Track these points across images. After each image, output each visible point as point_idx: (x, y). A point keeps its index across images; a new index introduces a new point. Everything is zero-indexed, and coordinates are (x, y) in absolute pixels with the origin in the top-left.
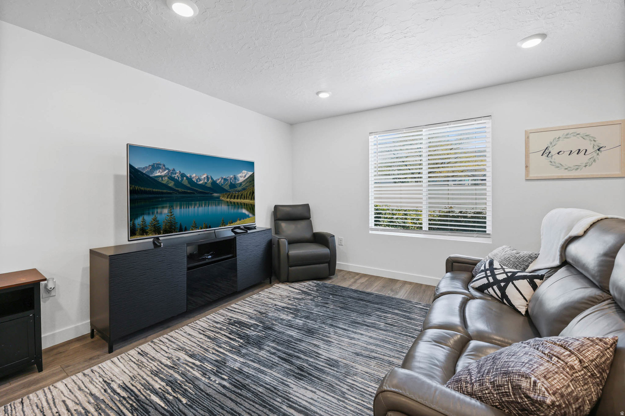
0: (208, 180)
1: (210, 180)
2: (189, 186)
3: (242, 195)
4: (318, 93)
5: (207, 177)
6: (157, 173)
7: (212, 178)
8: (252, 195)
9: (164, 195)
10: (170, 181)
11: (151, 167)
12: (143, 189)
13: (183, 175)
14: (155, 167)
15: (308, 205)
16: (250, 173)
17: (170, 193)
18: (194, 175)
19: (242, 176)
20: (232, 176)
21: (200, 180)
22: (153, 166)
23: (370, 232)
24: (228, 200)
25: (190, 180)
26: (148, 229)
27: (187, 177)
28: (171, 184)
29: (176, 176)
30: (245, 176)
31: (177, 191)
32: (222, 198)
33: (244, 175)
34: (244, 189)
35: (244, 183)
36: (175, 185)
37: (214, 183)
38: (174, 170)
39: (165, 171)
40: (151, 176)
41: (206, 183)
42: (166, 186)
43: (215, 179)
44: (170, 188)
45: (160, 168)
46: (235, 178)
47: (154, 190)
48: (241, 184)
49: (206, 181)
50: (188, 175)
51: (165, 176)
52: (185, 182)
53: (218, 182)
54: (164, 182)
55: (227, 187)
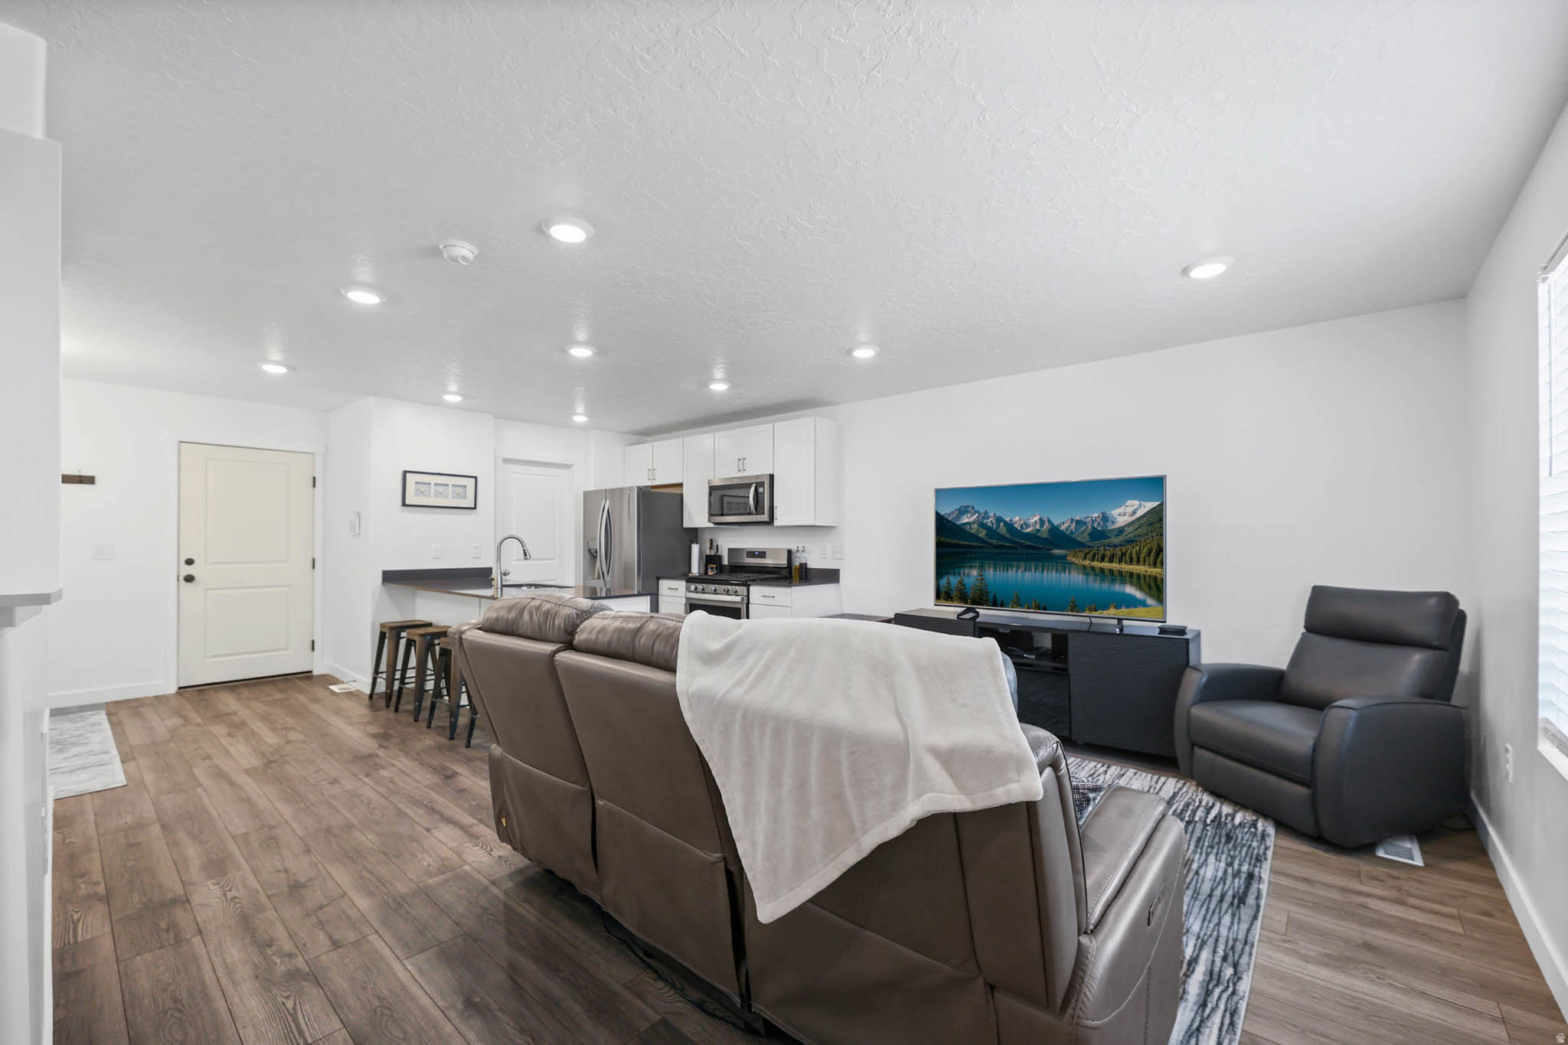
0: (1042, 525)
1: (1046, 525)
2: (1008, 535)
3: (1124, 554)
5: (1041, 520)
6: (965, 520)
7: (1049, 522)
8: (1157, 555)
9: (973, 550)
10: (981, 530)
11: (957, 512)
12: (948, 540)
13: (999, 520)
14: (963, 511)
16: (1150, 505)
17: (980, 547)
18: (1017, 518)
19: (1126, 513)
20: (1096, 515)
21: (1028, 526)
22: (960, 510)
24: (1087, 563)
25: (1010, 526)
26: (954, 593)
27: (1005, 522)
28: (982, 534)
29: (988, 522)
30: (1134, 513)
31: (989, 543)
32: (1070, 558)
33: (1130, 510)
34: (1130, 542)
35: (1131, 529)
36: (987, 535)
37: (1054, 530)
38: (986, 513)
39: (974, 515)
40: (958, 523)
41: (1038, 531)
42: (975, 537)
43: (1056, 523)
44: (983, 541)
45: (967, 512)
46: (1105, 518)
47: (961, 542)
48: (1121, 530)
49: (1038, 527)
50: (1008, 519)
51: (974, 522)
52: (1002, 530)
53: (1062, 528)
54: (973, 532)
55: (1084, 538)
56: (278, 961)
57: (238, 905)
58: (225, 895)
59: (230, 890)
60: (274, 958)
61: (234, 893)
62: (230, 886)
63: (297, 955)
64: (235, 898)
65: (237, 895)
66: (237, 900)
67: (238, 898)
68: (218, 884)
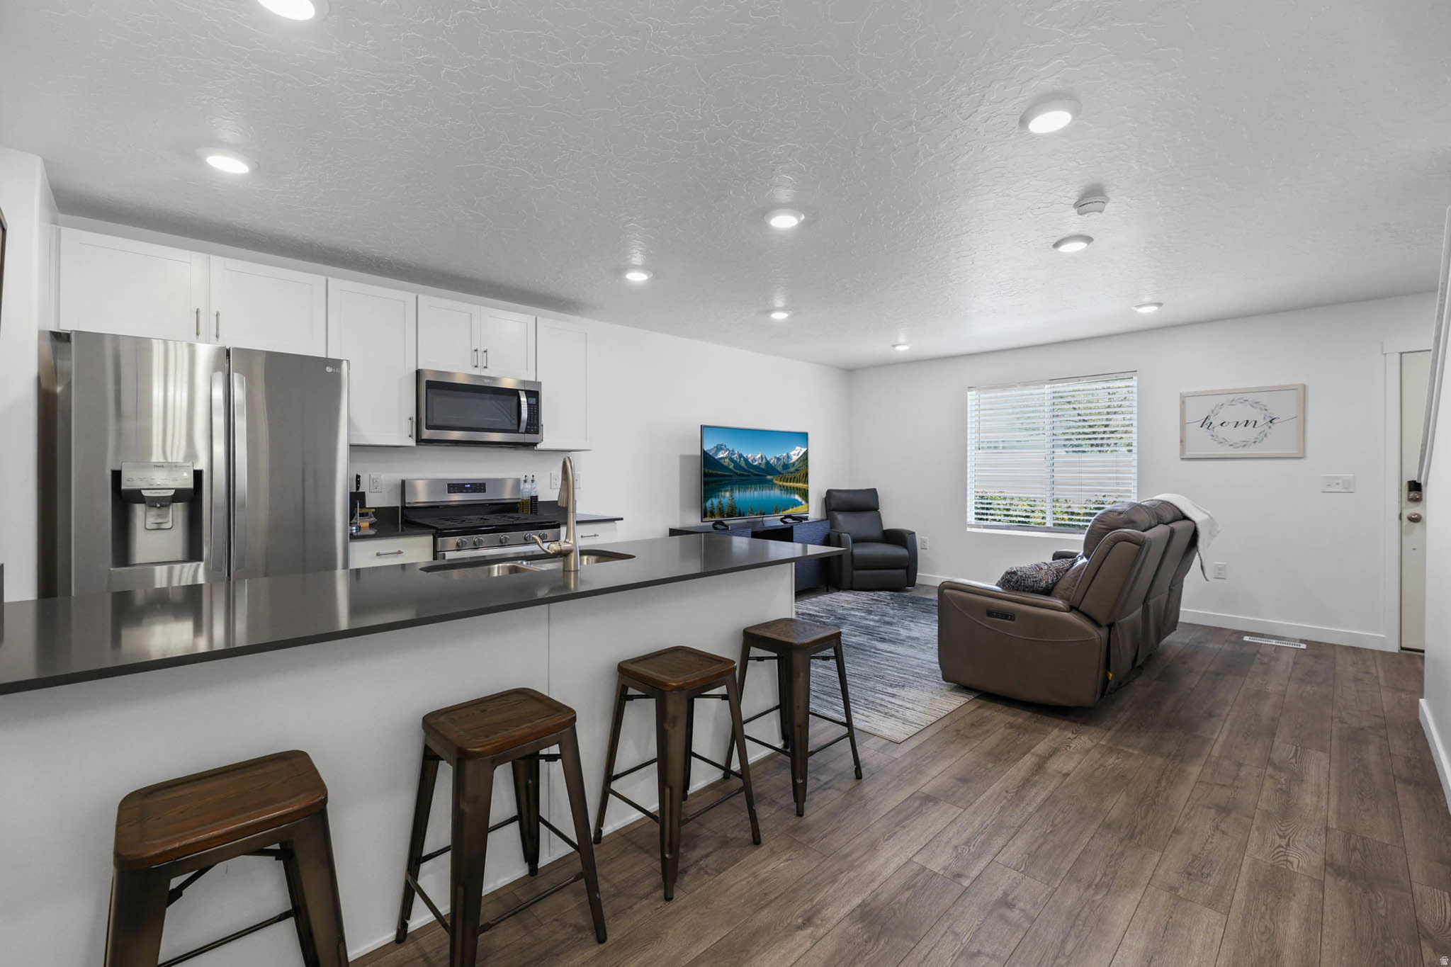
0: (762, 461)
1: (764, 460)
2: (746, 467)
3: (795, 478)
4: (894, 346)
5: (761, 456)
6: (721, 455)
7: (765, 458)
8: (805, 478)
9: (727, 478)
10: (731, 463)
11: (715, 449)
12: (710, 471)
13: (741, 456)
14: (719, 448)
15: (875, 489)
16: (804, 450)
17: (731, 476)
18: (750, 455)
19: (796, 453)
20: (784, 455)
21: (755, 461)
22: (717, 447)
23: (969, 530)
24: (781, 483)
25: (746, 460)
26: (716, 511)
27: (744, 458)
28: (731, 467)
29: (735, 457)
30: (799, 454)
31: (736, 473)
32: (775, 482)
33: (797, 452)
34: (797, 470)
35: (797, 463)
36: (734, 467)
37: (768, 463)
38: (733, 451)
39: (726, 452)
40: (716, 458)
41: (760, 464)
42: (727, 468)
43: (768, 459)
44: (730, 470)
45: (722, 449)
46: (788, 457)
47: (719, 473)
48: (794, 464)
49: (760, 461)
50: (745, 456)
51: (726, 458)
52: (743, 464)
53: (771, 462)
54: (726, 464)
55: (779, 469)
56: (1283, 780)
57: (1282, 829)
58: (1288, 845)
59: (1280, 846)
60: (1284, 782)
61: (1278, 841)
62: (1278, 850)
63: (1269, 775)
64: (1280, 836)
65: (1277, 837)
66: (1281, 833)
67: (1278, 834)
68: (1287, 861)
